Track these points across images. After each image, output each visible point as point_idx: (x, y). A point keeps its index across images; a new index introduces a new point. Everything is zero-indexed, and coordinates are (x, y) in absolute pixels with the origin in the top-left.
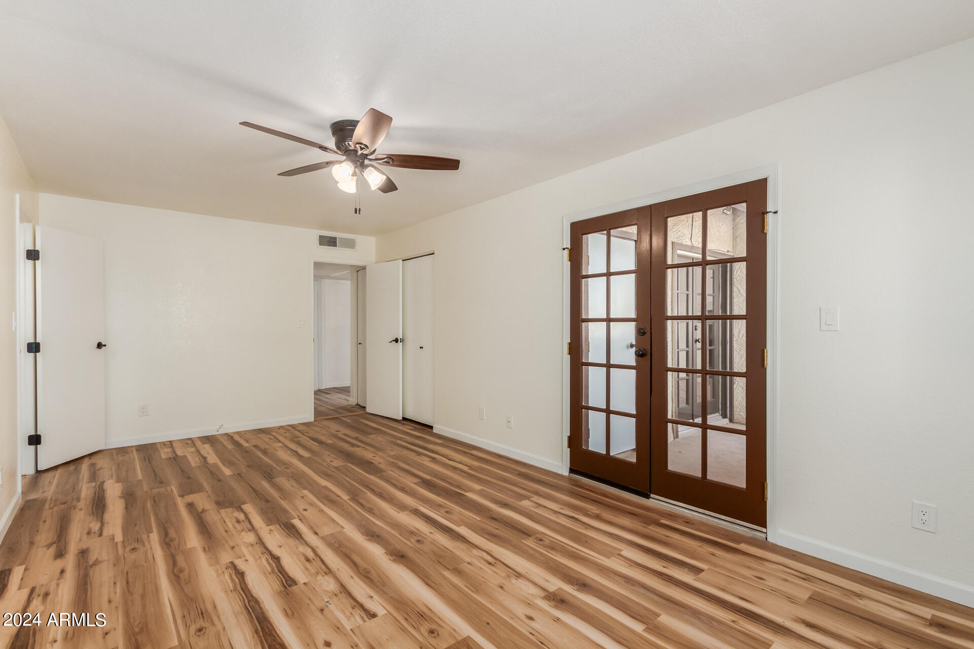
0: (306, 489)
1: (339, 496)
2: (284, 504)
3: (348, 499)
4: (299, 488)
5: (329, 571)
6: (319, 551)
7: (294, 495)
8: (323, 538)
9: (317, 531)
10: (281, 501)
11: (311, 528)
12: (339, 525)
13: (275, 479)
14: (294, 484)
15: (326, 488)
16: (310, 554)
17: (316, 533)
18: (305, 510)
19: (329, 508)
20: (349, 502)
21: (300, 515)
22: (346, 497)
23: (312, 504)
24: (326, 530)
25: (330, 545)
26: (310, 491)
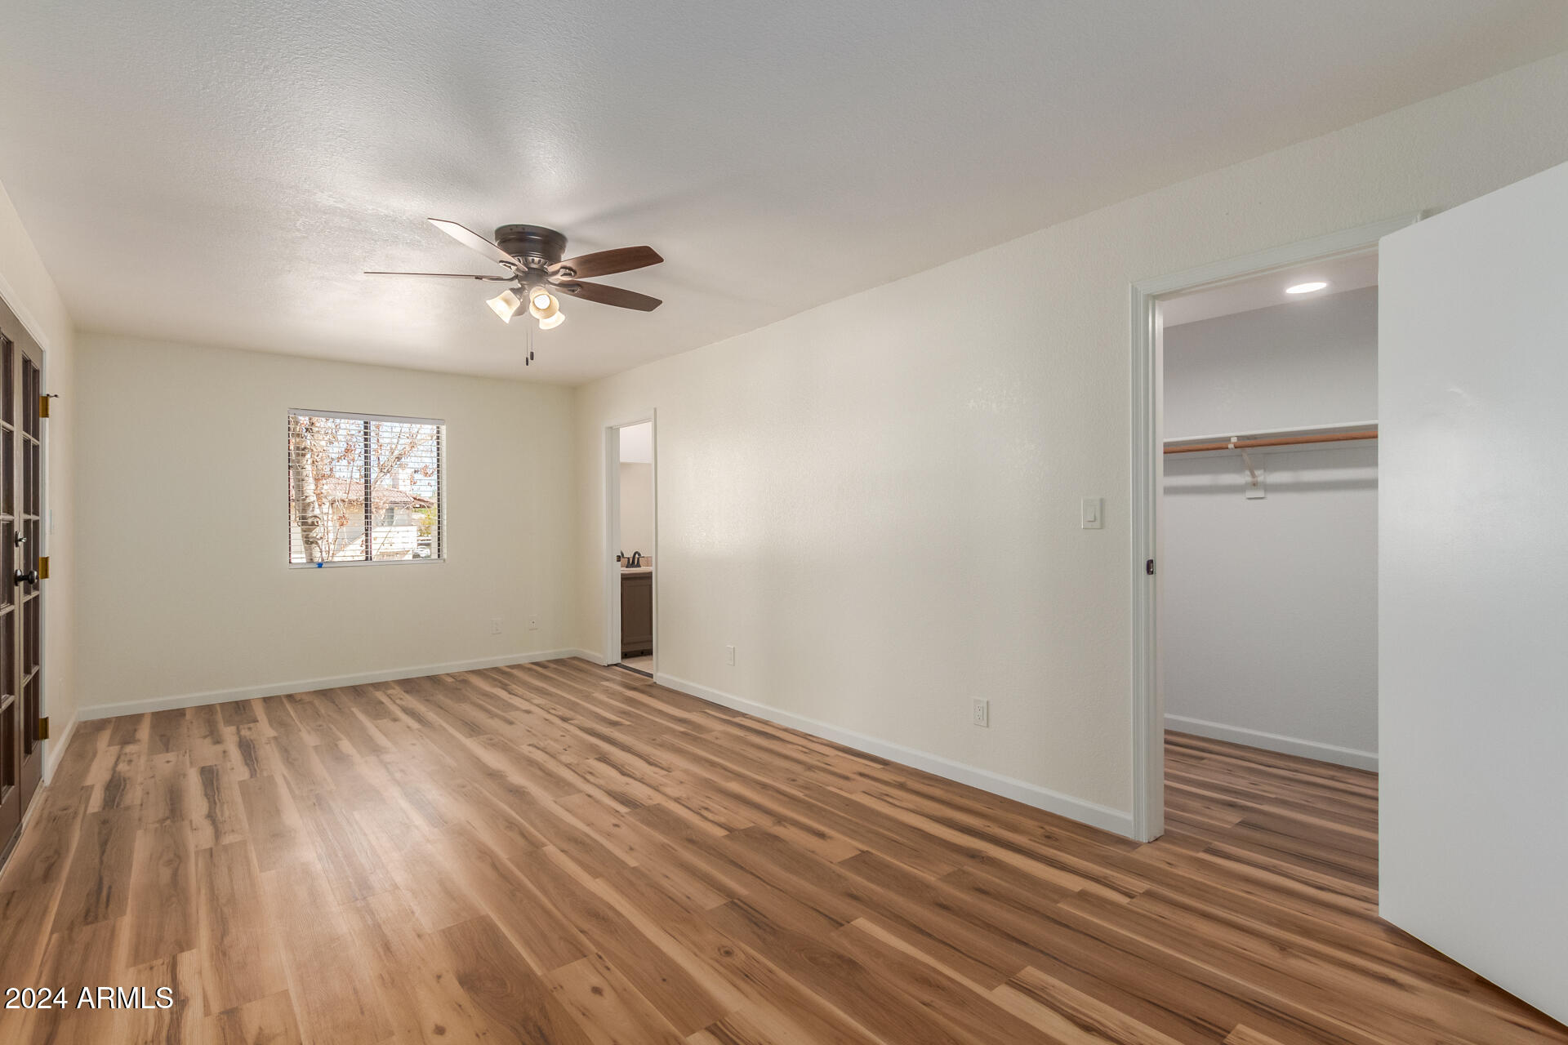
0: (634, 868)
1: (562, 851)
2: (660, 838)
3: (546, 845)
4: (650, 871)
5: (568, 766)
6: (582, 780)
7: (650, 854)
8: (579, 791)
9: (590, 799)
10: (666, 841)
11: (597, 802)
12: (562, 806)
13: (725, 902)
14: (665, 883)
15: (595, 874)
16: (589, 777)
17: (589, 796)
18: (616, 825)
19: (577, 829)
20: (544, 840)
21: (623, 819)
22: (551, 849)
23: (609, 835)
24: (575, 799)
25: (569, 784)
26: (623, 864)
